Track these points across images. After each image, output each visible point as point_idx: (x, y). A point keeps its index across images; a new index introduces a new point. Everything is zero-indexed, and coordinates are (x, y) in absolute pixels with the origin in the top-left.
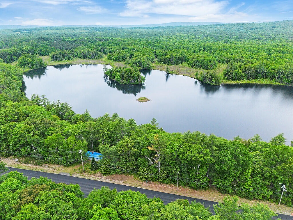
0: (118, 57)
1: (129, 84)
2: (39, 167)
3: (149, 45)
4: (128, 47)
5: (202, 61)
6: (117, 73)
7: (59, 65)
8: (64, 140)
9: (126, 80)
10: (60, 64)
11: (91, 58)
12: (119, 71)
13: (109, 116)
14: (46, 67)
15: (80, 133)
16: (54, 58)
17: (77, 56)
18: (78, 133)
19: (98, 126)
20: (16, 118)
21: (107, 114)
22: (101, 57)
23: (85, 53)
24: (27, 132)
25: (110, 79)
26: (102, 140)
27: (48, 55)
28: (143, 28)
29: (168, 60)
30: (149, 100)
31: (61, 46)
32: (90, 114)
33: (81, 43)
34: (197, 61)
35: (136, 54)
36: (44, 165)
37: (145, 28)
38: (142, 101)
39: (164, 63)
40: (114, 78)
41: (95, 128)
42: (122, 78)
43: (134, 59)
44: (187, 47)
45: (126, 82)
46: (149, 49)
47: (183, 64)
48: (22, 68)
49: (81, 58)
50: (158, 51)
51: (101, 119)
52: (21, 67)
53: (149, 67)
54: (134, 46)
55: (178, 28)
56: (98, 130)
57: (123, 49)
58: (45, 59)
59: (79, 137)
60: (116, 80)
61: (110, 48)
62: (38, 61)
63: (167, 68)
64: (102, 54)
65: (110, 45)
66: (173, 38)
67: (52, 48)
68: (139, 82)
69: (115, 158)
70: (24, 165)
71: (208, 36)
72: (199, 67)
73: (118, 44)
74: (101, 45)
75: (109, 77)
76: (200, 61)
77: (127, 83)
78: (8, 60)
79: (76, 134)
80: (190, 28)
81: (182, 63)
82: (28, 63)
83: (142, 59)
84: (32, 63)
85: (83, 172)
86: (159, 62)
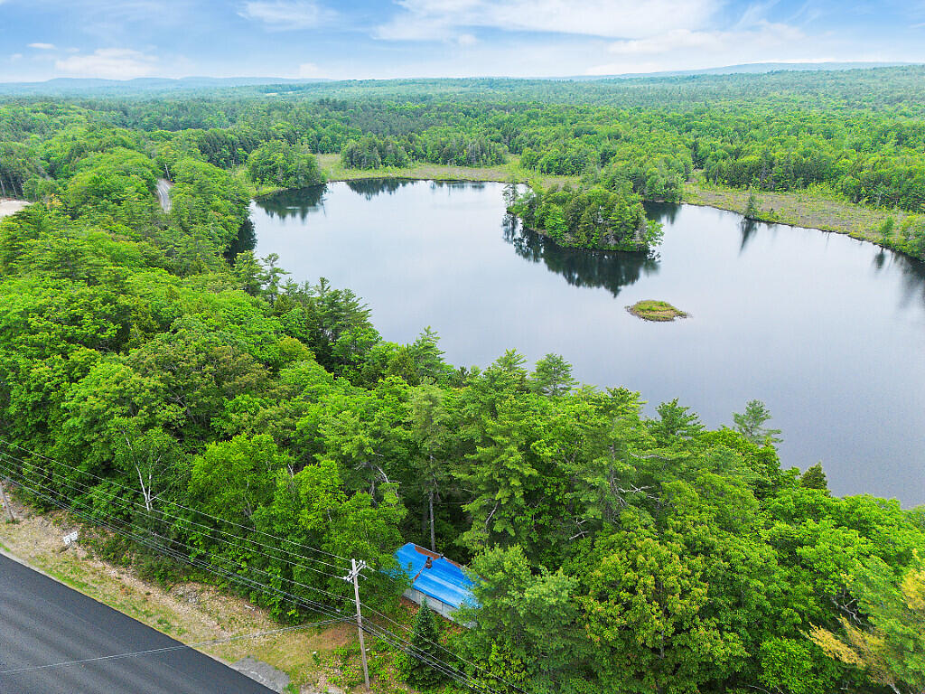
0: (557, 160)
1: (594, 248)
2: (156, 592)
3: (671, 122)
4: (597, 128)
5: (902, 178)
6: (555, 207)
7: (364, 180)
8: (283, 477)
9: (587, 235)
10: (368, 177)
11: (468, 163)
12: (561, 202)
13: (521, 367)
14: (324, 185)
15: (369, 450)
16: (354, 160)
17: (423, 156)
18: (361, 447)
19: (470, 421)
20: (112, 331)
21: (510, 355)
22: (500, 161)
23: (448, 146)
24: (119, 409)
25: (526, 231)
26: (487, 508)
27: (337, 151)
28: (643, 81)
29: (750, 174)
30: (682, 315)
31: (380, 124)
32: (439, 346)
33: (440, 118)
34: (879, 179)
35: (623, 149)
36: (180, 590)
37: (652, 80)
38: (651, 314)
39: (732, 184)
40: (541, 225)
41: (453, 427)
42: (573, 225)
43: (616, 166)
44: (824, 133)
45: (584, 239)
46: (672, 136)
47: (814, 189)
48: (257, 183)
49: (433, 162)
50: (705, 144)
51: (493, 379)
52: (254, 180)
53: (673, 196)
54: (618, 127)
55: (774, 79)
56: (469, 445)
57: (577, 135)
58: (328, 164)
59: (367, 469)
60: (547, 232)
61: (532, 131)
62: (305, 162)
63: (752, 199)
64: (505, 151)
65: (532, 121)
66: (759, 107)
67: (352, 131)
68: (637, 241)
69: (559, 651)
70: (100, 565)
71: (900, 100)
72: (889, 202)
73: (561, 121)
74: (502, 123)
75: (520, 221)
76: (895, 179)
77: (590, 246)
78: (222, 160)
79: (346, 449)
80: (818, 77)
81: (805, 185)
82: (274, 170)
83: (647, 164)
84: (284, 168)
85: (363, 682)
86: (711, 180)
